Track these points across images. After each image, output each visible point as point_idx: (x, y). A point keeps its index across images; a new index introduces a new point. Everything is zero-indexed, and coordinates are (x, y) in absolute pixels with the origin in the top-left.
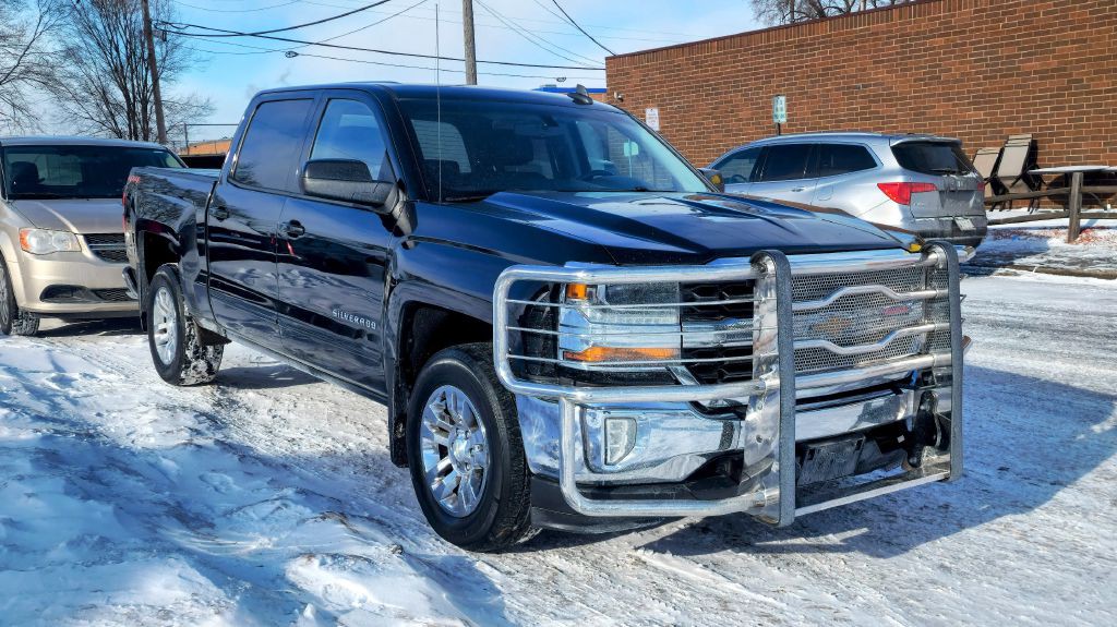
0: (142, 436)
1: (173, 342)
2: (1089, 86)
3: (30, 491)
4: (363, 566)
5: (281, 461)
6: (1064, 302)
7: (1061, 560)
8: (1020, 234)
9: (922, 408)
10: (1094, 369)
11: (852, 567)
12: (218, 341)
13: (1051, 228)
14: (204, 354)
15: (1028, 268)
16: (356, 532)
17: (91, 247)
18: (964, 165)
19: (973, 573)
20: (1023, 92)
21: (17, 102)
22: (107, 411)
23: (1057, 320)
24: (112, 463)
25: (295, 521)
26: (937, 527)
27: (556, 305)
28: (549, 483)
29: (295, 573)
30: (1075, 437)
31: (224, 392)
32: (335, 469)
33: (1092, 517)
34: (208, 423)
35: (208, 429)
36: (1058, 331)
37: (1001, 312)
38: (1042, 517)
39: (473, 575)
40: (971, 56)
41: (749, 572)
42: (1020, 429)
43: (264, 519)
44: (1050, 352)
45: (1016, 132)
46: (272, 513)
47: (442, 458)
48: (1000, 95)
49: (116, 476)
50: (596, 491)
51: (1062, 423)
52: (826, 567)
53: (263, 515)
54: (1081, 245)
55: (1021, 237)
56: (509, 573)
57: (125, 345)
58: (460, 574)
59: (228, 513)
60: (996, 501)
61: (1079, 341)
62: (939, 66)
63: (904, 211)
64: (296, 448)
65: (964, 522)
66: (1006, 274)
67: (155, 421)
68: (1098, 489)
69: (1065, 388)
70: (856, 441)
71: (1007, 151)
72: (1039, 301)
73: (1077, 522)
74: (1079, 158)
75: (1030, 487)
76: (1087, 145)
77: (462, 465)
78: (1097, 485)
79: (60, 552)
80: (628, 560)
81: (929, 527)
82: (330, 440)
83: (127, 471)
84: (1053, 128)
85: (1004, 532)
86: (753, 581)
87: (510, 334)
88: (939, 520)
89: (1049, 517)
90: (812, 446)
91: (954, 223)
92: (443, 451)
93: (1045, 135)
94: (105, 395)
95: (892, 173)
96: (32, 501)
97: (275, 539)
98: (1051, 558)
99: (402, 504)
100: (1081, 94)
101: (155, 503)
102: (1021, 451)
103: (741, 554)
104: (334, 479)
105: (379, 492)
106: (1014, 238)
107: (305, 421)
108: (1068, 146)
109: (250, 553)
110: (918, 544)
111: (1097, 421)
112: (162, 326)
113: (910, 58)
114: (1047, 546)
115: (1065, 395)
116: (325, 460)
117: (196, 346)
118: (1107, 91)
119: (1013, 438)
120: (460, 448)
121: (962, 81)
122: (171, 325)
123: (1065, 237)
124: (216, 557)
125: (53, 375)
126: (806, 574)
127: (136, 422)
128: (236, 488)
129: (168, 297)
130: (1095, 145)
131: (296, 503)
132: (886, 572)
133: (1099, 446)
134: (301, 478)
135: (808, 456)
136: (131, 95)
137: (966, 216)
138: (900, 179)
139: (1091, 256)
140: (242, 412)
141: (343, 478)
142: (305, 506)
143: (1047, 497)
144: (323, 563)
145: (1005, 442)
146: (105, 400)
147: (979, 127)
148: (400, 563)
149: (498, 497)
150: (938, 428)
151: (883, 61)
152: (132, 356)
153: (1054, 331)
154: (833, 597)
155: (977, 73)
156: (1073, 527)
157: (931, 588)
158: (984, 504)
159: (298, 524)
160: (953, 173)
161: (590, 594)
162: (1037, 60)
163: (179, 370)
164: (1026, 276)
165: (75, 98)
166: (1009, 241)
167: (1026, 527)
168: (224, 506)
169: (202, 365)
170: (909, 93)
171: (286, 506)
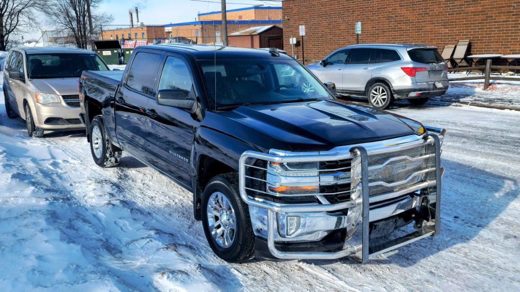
0: (89, 198)
1: (101, 149)
2: (495, 19)
3: (46, 239)
4: (185, 278)
5: (147, 210)
6: (481, 122)
7: (483, 269)
8: (462, 85)
9: (423, 204)
10: (495, 162)
11: (392, 272)
12: (119, 150)
13: (476, 83)
14: (114, 155)
15: (466, 103)
16: (181, 255)
17: (65, 101)
18: (439, 59)
19: (444, 276)
20: (466, 21)
21: (30, 17)
22: (75, 182)
23: (478, 133)
24: (79, 216)
25: (155, 249)
26: (428, 250)
27: (266, 169)
28: (262, 241)
29: (157, 282)
30: (487, 200)
31: (122, 171)
32: (170, 215)
33: (495, 245)
34: (116, 189)
35: (116, 193)
36: (479, 139)
37: (454, 128)
38: (474, 245)
39: (230, 276)
40: (443, 4)
41: (348, 275)
42: (463, 195)
43: (142, 248)
44: (475, 151)
45: (462, 39)
46: (145, 245)
47: (216, 221)
48: (456, 22)
49: (79, 224)
50: (283, 246)
51: (481, 191)
52: (381, 272)
53: (142, 245)
54: (490, 91)
55: (463, 87)
56: (245, 275)
57: (80, 143)
58: (225, 276)
59: (128, 244)
60: (453, 236)
61: (489, 145)
62: (429, 8)
63: (412, 80)
64: (153, 202)
65: (440, 247)
66: (456, 106)
67: (95, 189)
68: (498, 229)
69: (482, 172)
70: (394, 220)
71: (458, 47)
72: (470, 122)
73: (489, 248)
74: (490, 51)
75: (468, 228)
76: (494, 45)
77: (225, 225)
78: (498, 227)
79: (60, 275)
80: (296, 267)
81: (424, 250)
82: (167, 197)
83: (85, 221)
84: (478, 37)
85: (457, 253)
86: (350, 280)
87: (246, 179)
88: (429, 246)
89: (476, 245)
90: (376, 224)
91: (434, 85)
92: (217, 218)
93: (475, 40)
94: (73, 172)
95: (407, 63)
96: (47, 244)
97: (147, 259)
98: (478, 268)
99: (199, 235)
100: (492, 22)
101: (97, 240)
102: (464, 207)
103: (344, 265)
104: (169, 220)
105: (189, 228)
106: (460, 87)
107: (157, 186)
108: (485, 45)
109: (137, 267)
110: (421, 259)
111: (497, 191)
112: (96, 141)
113: (416, 5)
114: (476, 261)
115: (482, 176)
116: (166, 209)
117: (111, 152)
118: (503, 22)
119: (460, 200)
120: (224, 218)
121: (438, 15)
122: (100, 141)
123: (483, 87)
124: (124, 271)
125: (51, 162)
126: (372, 276)
127: (87, 189)
128: (130, 228)
129: (98, 130)
130: (497, 45)
131: (155, 239)
132: (407, 275)
133: (498, 205)
134: (156, 221)
135: (374, 228)
136: (78, 13)
137: (439, 82)
138: (411, 66)
139: (494, 97)
140: (130, 182)
141: (174, 220)
142: (159, 241)
143: (476, 233)
144: (168, 277)
145: (456, 202)
146: (73, 175)
147: (446, 36)
148: (200, 275)
149: (241, 244)
150: (430, 214)
151: (404, 6)
152: (83, 150)
153: (478, 139)
154: (384, 289)
155: (445, 12)
156: (487, 251)
157: (426, 284)
158: (448, 237)
159: (156, 251)
160: (435, 63)
161: (280, 287)
162: (472, 7)
163: (104, 162)
164: (465, 107)
165: (55, 14)
166: (458, 89)
167: (467, 250)
168: (125, 239)
169: (113, 159)
170: (415, 20)
171: (151, 241)
